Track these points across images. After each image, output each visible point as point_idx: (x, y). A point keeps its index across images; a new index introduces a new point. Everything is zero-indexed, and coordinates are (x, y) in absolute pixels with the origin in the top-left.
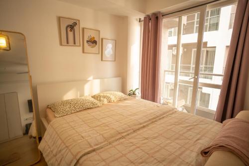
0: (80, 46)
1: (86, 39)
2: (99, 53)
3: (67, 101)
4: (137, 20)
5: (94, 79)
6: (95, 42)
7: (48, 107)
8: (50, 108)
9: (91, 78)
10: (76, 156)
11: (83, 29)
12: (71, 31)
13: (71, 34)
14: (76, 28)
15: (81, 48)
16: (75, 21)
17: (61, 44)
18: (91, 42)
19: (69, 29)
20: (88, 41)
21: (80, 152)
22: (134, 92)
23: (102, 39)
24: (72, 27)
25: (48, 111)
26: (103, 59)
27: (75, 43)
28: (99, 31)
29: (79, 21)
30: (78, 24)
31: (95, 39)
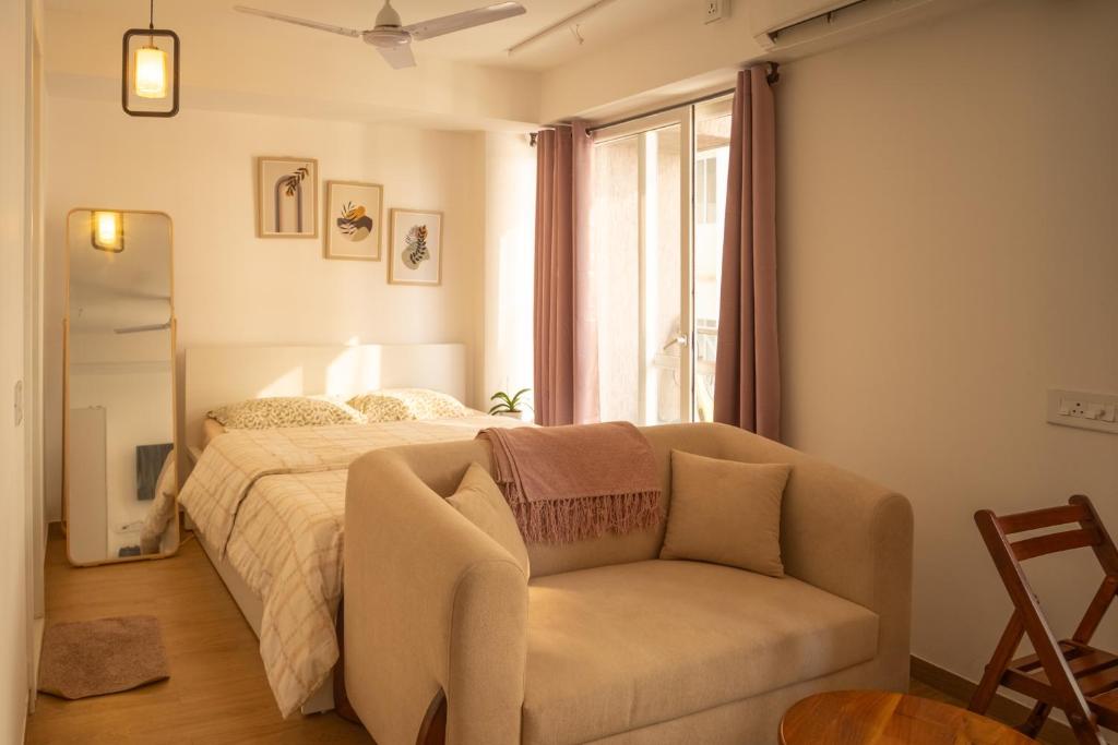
0: (315, 236)
1: (337, 213)
2: (379, 259)
3: (261, 400)
4: (523, 137)
5: (363, 343)
6: (365, 223)
7: (212, 417)
8: (215, 419)
9: (354, 341)
10: (250, 474)
11: (328, 184)
12: (290, 193)
13: (289, 203)
14: (305, 184)
15: (319, 241)
16: (303, 165)
17: (260, 234)
18: (351, 222)
19: (285, 189)
20: (341, 222)
21: (258, 469)
22: (511, 404)
23: (391, 212)
24: (293, 183)
25: (211, 427)
26: (395, 279)
27: (300, 230)
28: (381, 187)
29: (315, 162)
30: (311, 171)
31: (367, 214)
